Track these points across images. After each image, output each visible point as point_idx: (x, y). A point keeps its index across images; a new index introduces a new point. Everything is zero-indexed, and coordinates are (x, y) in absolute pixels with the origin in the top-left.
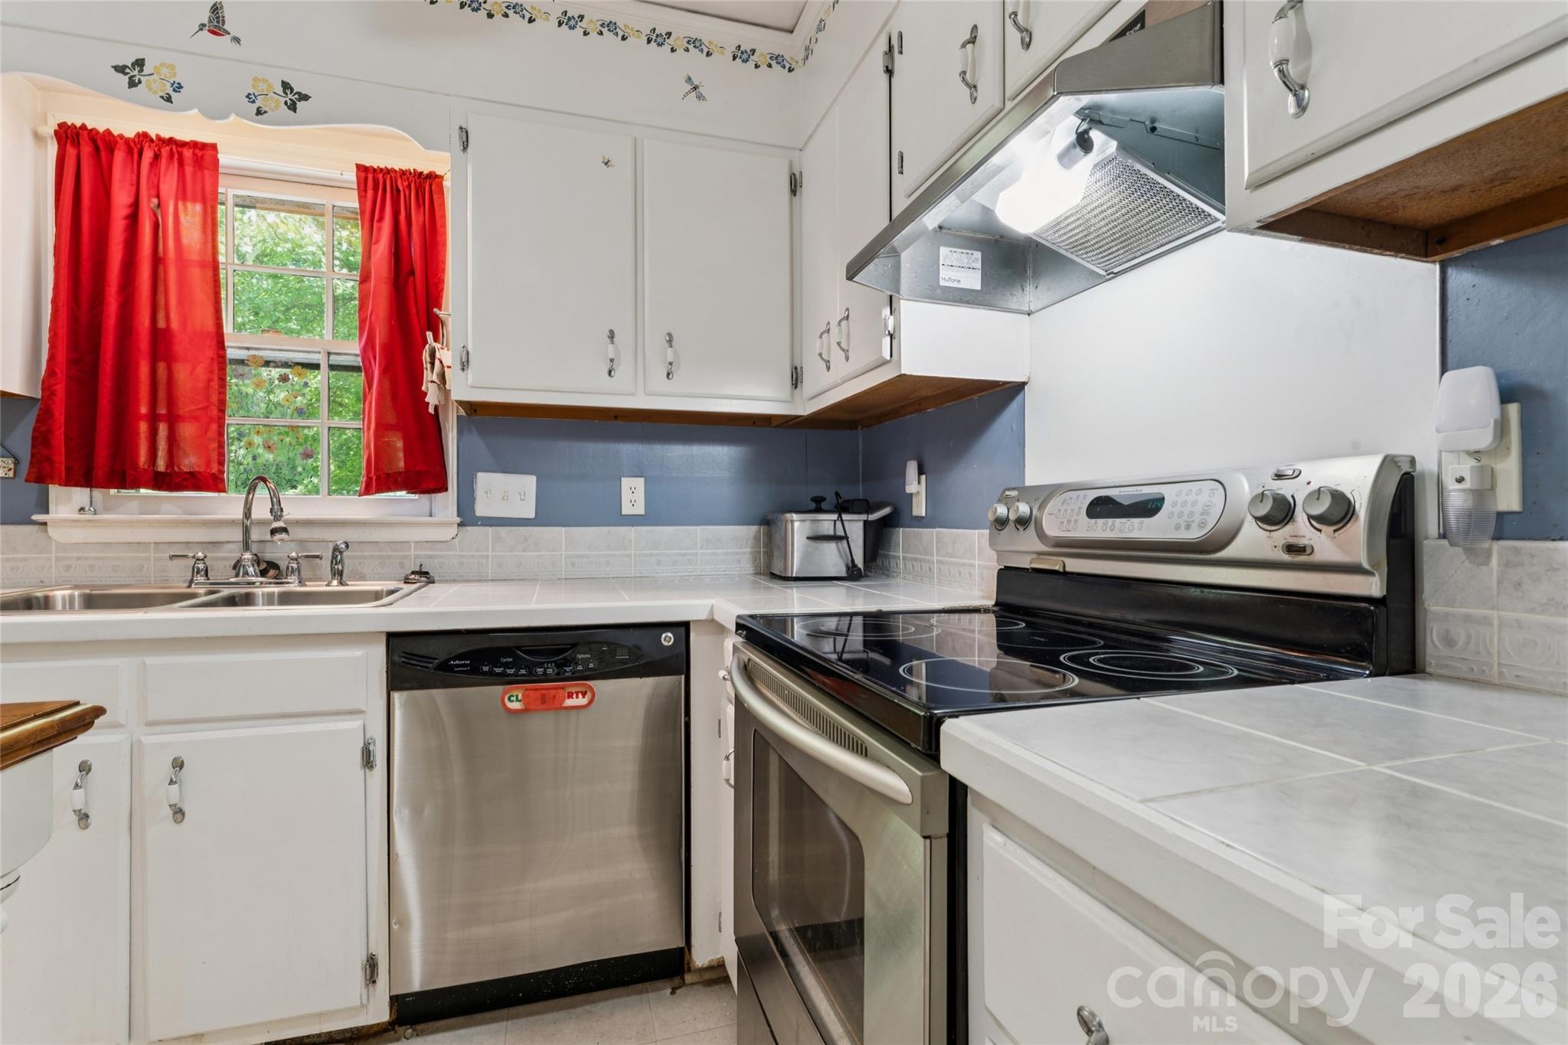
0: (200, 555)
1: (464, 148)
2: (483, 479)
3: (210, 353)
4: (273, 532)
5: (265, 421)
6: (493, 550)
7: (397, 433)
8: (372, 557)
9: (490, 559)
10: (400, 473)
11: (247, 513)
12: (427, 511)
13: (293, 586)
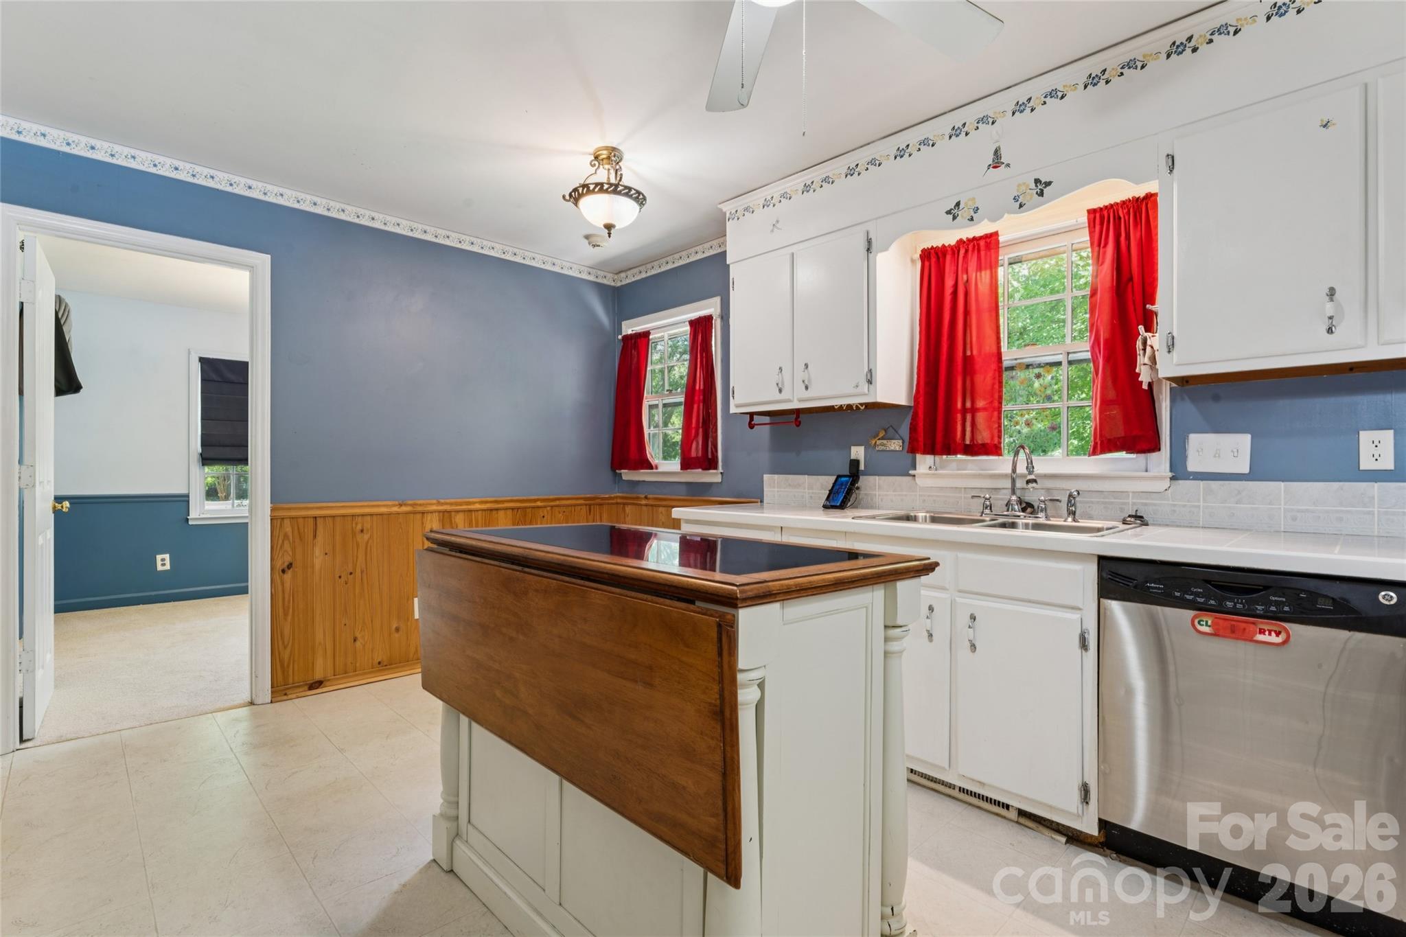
0: (987, 496)
1: (1171, 171)
2: (1194, 439)
3: (994, 366)
4: (1028, 482)
5: (1025, 406)
6: (1205, 501)
7: (1116, 406)
8: (1098, 502)
9: (1201, 509)
10: (1119, 438)
11: (1014, 470)
12: (1143, 467)
13: (1042, 520)
